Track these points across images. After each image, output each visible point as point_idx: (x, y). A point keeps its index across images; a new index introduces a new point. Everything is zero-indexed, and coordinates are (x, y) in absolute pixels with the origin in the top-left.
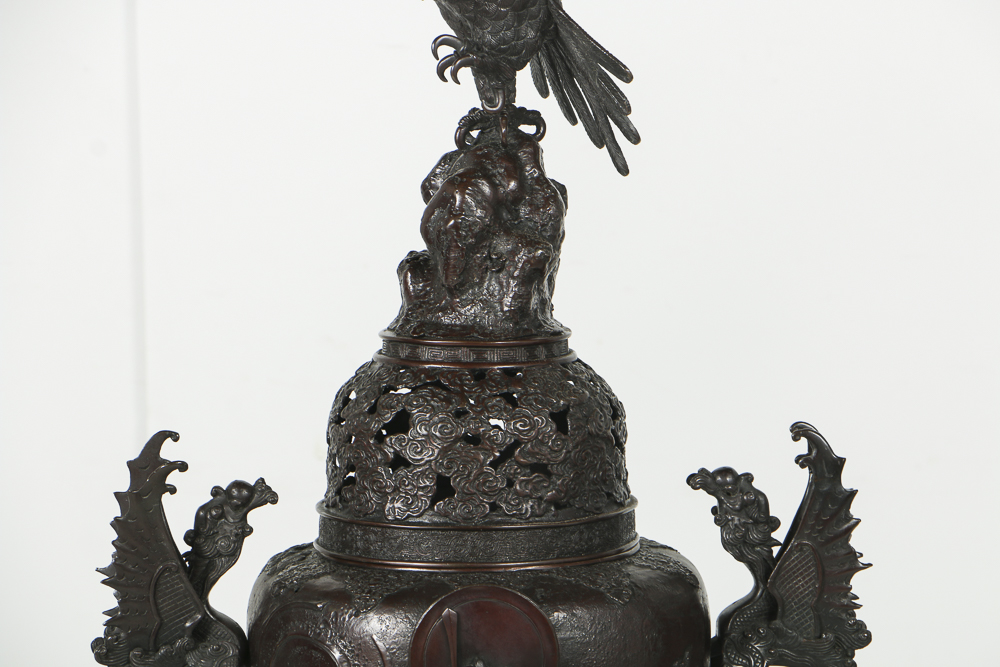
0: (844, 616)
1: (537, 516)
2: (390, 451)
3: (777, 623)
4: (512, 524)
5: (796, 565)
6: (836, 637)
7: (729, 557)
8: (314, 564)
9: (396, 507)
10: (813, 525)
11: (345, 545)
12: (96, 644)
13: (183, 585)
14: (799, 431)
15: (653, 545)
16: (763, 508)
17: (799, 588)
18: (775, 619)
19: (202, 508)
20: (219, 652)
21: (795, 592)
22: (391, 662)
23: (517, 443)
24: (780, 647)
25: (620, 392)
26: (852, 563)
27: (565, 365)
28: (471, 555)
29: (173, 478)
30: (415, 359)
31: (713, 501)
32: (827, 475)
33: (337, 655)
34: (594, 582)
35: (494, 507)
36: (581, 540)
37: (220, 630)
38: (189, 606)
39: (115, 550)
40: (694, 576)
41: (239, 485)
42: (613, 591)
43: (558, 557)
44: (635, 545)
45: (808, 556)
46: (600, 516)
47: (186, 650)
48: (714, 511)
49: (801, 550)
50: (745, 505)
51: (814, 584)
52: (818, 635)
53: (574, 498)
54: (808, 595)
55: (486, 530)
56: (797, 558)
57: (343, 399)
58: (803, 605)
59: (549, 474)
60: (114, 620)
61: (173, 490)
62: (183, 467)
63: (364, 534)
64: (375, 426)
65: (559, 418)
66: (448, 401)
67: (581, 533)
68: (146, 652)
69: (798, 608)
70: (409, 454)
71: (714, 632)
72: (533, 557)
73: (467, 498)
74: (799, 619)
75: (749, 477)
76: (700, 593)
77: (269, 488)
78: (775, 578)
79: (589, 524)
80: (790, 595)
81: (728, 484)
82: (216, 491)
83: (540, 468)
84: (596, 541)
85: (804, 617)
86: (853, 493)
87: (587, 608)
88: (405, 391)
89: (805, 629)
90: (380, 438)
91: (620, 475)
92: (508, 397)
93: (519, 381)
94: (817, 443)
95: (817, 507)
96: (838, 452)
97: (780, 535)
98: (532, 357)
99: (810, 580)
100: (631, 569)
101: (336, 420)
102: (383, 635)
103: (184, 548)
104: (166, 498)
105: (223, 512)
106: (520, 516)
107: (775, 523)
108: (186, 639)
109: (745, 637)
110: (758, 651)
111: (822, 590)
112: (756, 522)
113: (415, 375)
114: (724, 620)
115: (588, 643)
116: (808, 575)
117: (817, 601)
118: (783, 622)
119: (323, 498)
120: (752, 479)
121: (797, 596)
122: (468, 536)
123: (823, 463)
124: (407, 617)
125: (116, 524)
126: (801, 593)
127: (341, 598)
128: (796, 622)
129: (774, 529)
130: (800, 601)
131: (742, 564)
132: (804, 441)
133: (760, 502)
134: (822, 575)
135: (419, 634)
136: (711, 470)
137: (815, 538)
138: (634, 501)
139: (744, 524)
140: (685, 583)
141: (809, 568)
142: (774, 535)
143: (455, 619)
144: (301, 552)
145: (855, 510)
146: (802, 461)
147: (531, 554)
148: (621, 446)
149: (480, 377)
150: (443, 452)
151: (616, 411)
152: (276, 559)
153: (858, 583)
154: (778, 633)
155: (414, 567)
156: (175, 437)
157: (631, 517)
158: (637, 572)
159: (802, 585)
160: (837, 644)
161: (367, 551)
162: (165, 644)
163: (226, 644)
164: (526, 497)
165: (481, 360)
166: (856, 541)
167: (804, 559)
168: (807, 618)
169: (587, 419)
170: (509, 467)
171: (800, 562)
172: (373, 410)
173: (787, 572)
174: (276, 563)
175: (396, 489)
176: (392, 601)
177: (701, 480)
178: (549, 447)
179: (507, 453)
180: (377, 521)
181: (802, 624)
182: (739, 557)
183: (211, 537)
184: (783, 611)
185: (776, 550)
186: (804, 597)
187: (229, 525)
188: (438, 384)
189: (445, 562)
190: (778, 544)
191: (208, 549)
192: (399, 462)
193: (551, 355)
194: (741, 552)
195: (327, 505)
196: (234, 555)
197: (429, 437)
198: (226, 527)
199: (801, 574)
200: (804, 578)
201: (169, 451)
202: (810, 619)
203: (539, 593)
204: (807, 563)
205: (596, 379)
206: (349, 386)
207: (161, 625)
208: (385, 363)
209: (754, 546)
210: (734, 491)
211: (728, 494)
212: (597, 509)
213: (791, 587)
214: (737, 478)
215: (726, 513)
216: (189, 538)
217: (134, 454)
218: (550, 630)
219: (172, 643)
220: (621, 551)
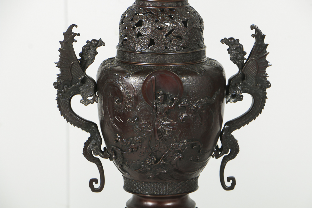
0: (264, 79)
1: (178, 51)
2: (137, 32)
3: (245, 81)
4: (171, 53)
5: (251, 65)
6: (261, 85)
7: (232, 63)
8: (115, 63)
9: (138, 48)
10: (256, 54)
11: (124, 58)
12: (55, 83)
13: (79, 68)
14: (253, 27)
15: (210, 59)
16: (242, 49)
17: (251, 71)
18: (244, 80)
19: (84, 46)
20: (89, 87)
21: (250, 72)
22: (136, 90)
23: (173, 30)
24: (246, 88)
25: (202, 16)
26: (266, 64)
27: (187, 8)
28: (159, 61)
29: (76, 38)
30: (144, 5)
31: (228, 47)
32: (260, 40)
33: (121, 88)
34: (194, 69)
35: (166, 48)
36: (190, 57)
37: (89, 81)
38: (80, 74)
39: (60, 58)
40: (222, 68)
41: (94, 40)
42: (199, 72)
43: (184, 62)
44: (205, 59)
45: (254, 63)
46: (196, 51)
47: (79, 86)
48: (228, 50)
49: (252, 61)
50: (237, 48)
51: (255, 70)
52: (256, 84)
53: (189, 45)
54: (254, 73)
55: (164, 54)
56: (251, 63)
57: (124, 17)
58: (252, 76)
59: (182, 39)
60: (59, 77)
61: (76, 41)
62: (79, 35)
63: (129, 55)
64: (133, 24)
65: (185, 23)
66: (153, 17)
67: (190, 55)
68: (68, 86)
69: (251, 77)
70: (142, 33)
71: (227, 84)
72: (177, 62)
73: (158, 45)
74: (251, 80)
75: (238, 40)
76: (223, 73)
77: (103, 41)
78: (244, 69)
79: (193, 53)
80: (249, 73)
81: (232, 42)
82: (88, 42)
83: (179, 37)
84: (195, 58)
85: (252, 79)
86: (267, 45)
87: (192, 77)
88: (141, 14)
89: (253, 83)
90: (134, 28)
91: (202, 39)
92: (170, 17)
93: (174, 12)
94: (257, 30)
95: (257, 49)
96: (263, 33)
97: (246, 56)
98: (177, 5)
99: (254, 69)
100: (204, 66)
101: (122, 22)
102: (134, 83)
103: (79, 58)
104: (74, 43)
105: (90, 48)
106: (173, 50)
107: (245, 53)
108: (79, 83)
109: (236, 85)
110: (239, 89)
111: (258, 72)
112: (240, 53)
113: (144, 10)
114: (230, 80)
115: (192, 86)
116: (254, 68)
117: (256, 75)
118: (246, 81)
119: (118, 44)
120: (239, 41)
121: (251, 74)
122: (159, 56)
123: (259, 36)
124: (141, 78)
125: (60, 50)
126: (252, 73)
127: (123, 73)
128: (250, 81)
129: (245, 55)
130: (251, 75)
131: (235, 65)
132: (254, 30)
133: (241, 47)
134: (258, 68)
135: (144, 83)
136: (227, 38)
137: (256, 57)
138: (205, 47)
139: (236, 54)
140: (219, 70)
141: (254, 66)
142: (245, 57)
143: (155, 79)
144: (111, 59)
145: (268, 49)
146: (253, 36)
147: (176, 61)
148: (202, 31)
149: (163, 11)
150: (152, 32)
151: (201, 21)
152: (104, 61)
153: (268, 70)
154: (245, 84)
155: (143, 64)
156: (76, 26)
157: (204, 51)
158: (206, 67)
159: (252, 71)
160: (261, 87)
161: (130, 59)
162: (74, 84)
163: (90, 84)
164: (175, 45)
165: (163, 6)
166: (268, 58)
167: (253, 63)
168: (253, 80)
169: (193, 23)
170: (170, 37)
171: (252, 64)
172: (132, 20)
173: (248, 67)
174: (104, 63)
175: (138, 42)
176: (137, 74)
177: (224, 41)
178: (182, 31)
179: (170, 33)
180: (133, 51)
181: (252, 81)
182: (235, 63)
183: (86, 55)
184: (247, 78)
185: (245, 61)
186: (252, 74)
187: (91, 51)
188: (151, 13)
189: (152, 63)
190: (246, 59)
191: (85, 58)
192: (139, 35)
193: (183, 5)
194: (235, 61)
195: (119, 46)
196: (93, 60)
197: (148, 27)
198: (91, 52)
199: (252, 67)
200: (253, 69)
201: (74, 30)
202: (254, 80)
203: (178, 72)
204: (254, 65)
205: (195, 12)
206: (125, 13)
207: (72, 79)
208: (136, 6)
209: (239, 60)
210: (234, 44)
211: (232, 45)
212: (195, 49)
213: (249, 71)
214: (235, 40)
215: (231, 50)
216: (80, 55)
217: (65, 31)
218: (181, 82)
219: (75, 84)
220: (201, 61)
